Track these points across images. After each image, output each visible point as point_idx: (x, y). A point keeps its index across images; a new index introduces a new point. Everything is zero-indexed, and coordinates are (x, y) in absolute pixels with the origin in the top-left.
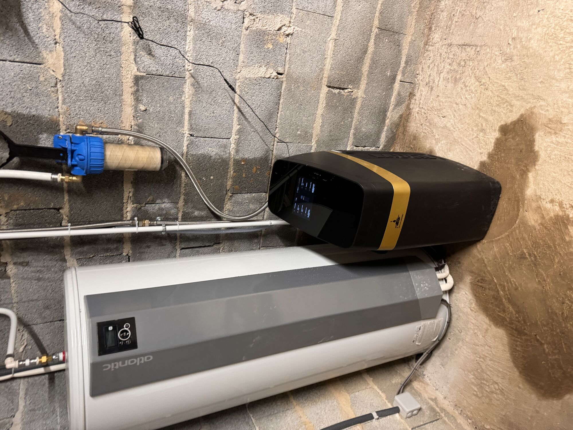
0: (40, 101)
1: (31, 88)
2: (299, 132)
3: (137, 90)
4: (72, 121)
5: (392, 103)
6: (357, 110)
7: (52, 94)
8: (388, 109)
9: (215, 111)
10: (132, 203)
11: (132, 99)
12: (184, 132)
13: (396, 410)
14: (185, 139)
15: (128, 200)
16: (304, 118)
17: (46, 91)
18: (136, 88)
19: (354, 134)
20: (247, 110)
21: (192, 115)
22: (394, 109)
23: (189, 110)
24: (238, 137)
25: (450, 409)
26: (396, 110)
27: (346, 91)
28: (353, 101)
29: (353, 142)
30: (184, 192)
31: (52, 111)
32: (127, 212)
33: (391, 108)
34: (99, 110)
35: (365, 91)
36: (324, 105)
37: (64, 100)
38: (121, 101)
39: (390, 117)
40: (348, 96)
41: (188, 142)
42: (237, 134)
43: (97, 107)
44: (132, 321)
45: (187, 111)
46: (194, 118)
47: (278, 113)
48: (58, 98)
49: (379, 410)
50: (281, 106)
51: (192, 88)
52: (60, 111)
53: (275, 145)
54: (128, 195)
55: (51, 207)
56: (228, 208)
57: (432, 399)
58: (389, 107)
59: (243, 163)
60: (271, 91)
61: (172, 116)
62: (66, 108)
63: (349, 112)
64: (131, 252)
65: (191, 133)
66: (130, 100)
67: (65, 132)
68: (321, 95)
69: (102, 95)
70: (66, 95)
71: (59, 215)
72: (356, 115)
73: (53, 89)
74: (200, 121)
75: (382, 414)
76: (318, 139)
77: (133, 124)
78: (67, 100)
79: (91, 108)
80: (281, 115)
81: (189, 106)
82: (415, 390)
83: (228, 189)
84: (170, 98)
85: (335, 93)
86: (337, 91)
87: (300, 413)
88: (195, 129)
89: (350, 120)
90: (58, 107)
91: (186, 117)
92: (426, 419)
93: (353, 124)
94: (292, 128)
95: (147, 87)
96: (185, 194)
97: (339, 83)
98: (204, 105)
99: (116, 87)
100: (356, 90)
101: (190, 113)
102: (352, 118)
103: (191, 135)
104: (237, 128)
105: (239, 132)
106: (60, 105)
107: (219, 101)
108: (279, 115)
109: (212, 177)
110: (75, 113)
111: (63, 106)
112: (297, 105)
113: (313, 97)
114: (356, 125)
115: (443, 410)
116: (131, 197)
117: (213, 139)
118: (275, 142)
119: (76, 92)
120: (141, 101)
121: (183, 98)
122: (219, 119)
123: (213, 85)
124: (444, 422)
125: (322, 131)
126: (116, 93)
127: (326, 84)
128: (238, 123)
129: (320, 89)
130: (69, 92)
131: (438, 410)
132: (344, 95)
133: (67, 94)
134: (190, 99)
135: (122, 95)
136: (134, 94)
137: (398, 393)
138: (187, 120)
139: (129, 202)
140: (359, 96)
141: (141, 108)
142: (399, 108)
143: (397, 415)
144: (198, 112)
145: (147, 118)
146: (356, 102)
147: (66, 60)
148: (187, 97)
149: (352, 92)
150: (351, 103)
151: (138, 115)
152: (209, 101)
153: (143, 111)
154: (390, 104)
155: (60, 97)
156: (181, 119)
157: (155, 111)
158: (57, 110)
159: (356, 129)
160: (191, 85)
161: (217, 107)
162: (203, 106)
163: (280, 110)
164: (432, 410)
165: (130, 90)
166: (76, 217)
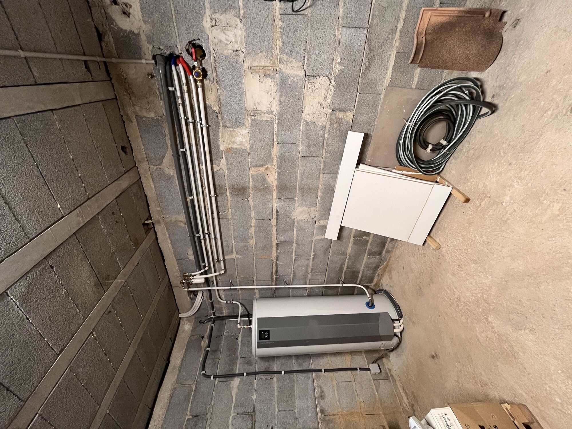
13: (369, 369)
25: (395, 376)
44: (269, 331)
49: (362, 367)
57: (389, 369)
75: (362, 369)
82: (383, 362)
87: (329, 359)
92: (382, 378)
115: (392, 376)
124: (390, 381)
131: (389, 375)
137: (373, 363)
143: (369, 372)
164: (387, 374)
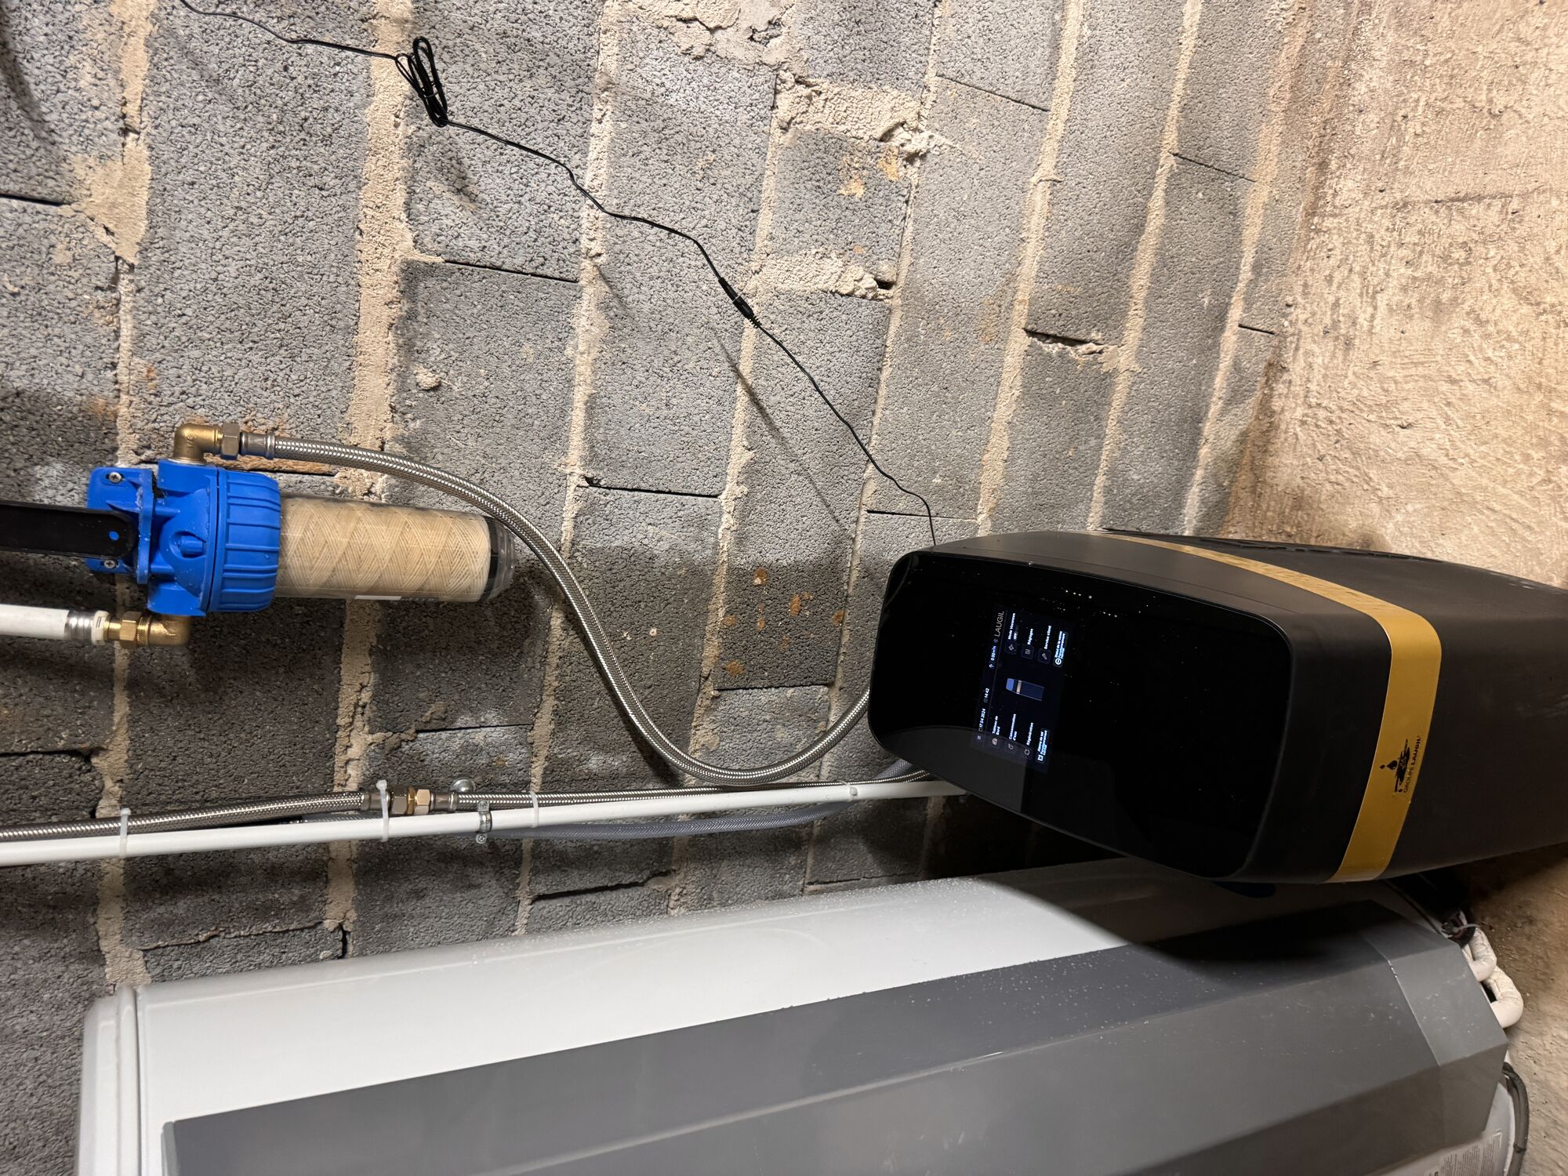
0: (48, 338)
1: (16, 290)
2: (937, 480)
3: (411, 316)
4: (166, 417)
5: (1216, 394)
6: (1114, 413)
7: (97, 314)
8: (1207, 412)
9: (674, 401)
10: (366, 729)
11: (392, 345)
12: (568, 471)
14: (570, 493)
15: (353, 717)
16: (954, 432)
17: (73, 304)
18: (405, 308)
19: (1108, 490)
20: (778, 398)
21: (597, 411)
22: (1223, 412)
23: (587, 392)
24: (746, 490)
26: (1228, 418)
27: (1083, 348)
28: (1104, 382)
29: (1104, 516)
30: (556, 684)
31: (90, 376)
32: (347, 762)
33: (1214, 409)
34: (269, 382)
35: (1139, 352)
36: (1017, 393)
37: (140, 338)
38: (350, 352)
39: (1212, 436)
40: (1088, 364)
41: (581, 504)
42: (742, 478)
43: (263, 368)
45: (580, 396)
46: (603, 420)
47: (874, 413)
48: (117, 333)
50: (883, 392)
51: (599, 318)
52: (122, 378)
53: (862, 520)
54: (354, 698)
55: (61, 744)
56: (702, 741)
58: (1208, 406)
59: (758, 581)
60: (854, 338)
61: (530, 411)
62: (145, 370)
63: (1092, 418)
64: (353, 915)
65: (590, 475)
66: (381, 351)
67: (136, 459)
68: (1009, 360)
69: (282, 326)
70: (149, 322)
71: (88, 777)
72: (1111, 428)
73: (100, 295)
74: (623, 432)
76: (997, 504)
77: (388, 435)
78: (151, 341)
79: (241, 373)
80: (884, 419)
81: (589, 381)
83: (705, 671)
84: (527, 347)
85: (1049, 355)
86: (1055, 348)
88: (604, 460)
89: (1093, 442)
90: (114, 366)
91: (578, 416)
93: (1103, 457)
94: (916, 464)
95: (447, 306)
96: (560, 694)
97: (1061, 323)
98: (640, 376)
99: (334, 299)
100: (1112, 348)
101: (591, 405)
102: (1100, 437)
103: (589, 481)
104: (743, 461)
105: (751, 472)
106: (124, 355)
107: (691, 365)
108: (876, 421)
109: (653, 631)
110: (177, 390)
111: (136, 359)
112: (935, 388)
113: (983, 366)
114: (1113, 461)
116: (364, 707)
117: (662, 495)
118: (863, 512)
119: (189, 312)
120: (423, 355)
121: (569, 352)
122: (687, 429)
123: (669, 311)
125: (1008, 478)
126: (333, 322)
127: (1023, 322)
128: (746, 443)
129: (1005, 341)
130: (159, 309)
132: (1075, 362)
133: (153, 318)
134: (594, 354)
135: (356, 332)
136: (397, 328)
138: (580, 429)
139: (358, 724)
140: (1122, 367)
141: (420, 377)
142: (1238, 411)
144: (616, 399)
145: (441, 414)
146: (1112, 384)
147: (159, 192)
148: (581, 348)
149: (1101, 352)
150: (1097, 390)
151: (408, 402)
152: (656, 364)
153: (428, 391)
154: (1211, 395)
155: (126, 331)
156: (560, 423)
157: (470, 394)
158: (110, 374)
159: (1112, 473)
160: (598, 307)
161: (680, 386)
162: (635, 382)
163: (881, 401)
165: (386, 311)
166: (153, 786)
